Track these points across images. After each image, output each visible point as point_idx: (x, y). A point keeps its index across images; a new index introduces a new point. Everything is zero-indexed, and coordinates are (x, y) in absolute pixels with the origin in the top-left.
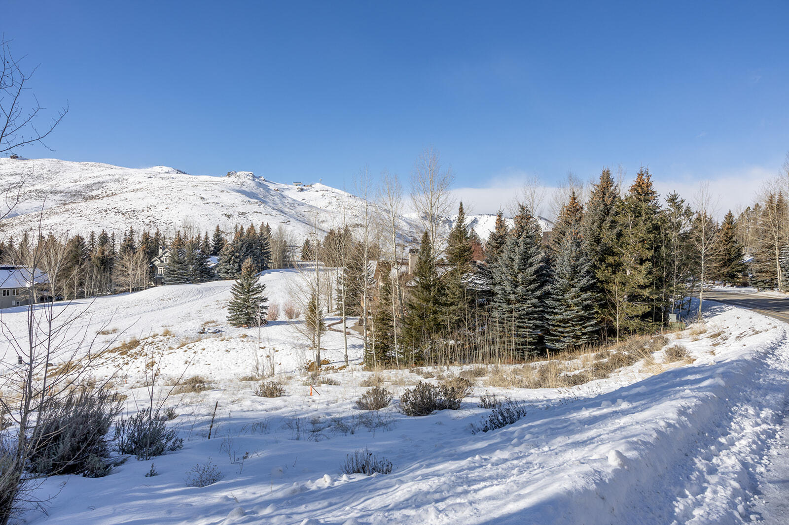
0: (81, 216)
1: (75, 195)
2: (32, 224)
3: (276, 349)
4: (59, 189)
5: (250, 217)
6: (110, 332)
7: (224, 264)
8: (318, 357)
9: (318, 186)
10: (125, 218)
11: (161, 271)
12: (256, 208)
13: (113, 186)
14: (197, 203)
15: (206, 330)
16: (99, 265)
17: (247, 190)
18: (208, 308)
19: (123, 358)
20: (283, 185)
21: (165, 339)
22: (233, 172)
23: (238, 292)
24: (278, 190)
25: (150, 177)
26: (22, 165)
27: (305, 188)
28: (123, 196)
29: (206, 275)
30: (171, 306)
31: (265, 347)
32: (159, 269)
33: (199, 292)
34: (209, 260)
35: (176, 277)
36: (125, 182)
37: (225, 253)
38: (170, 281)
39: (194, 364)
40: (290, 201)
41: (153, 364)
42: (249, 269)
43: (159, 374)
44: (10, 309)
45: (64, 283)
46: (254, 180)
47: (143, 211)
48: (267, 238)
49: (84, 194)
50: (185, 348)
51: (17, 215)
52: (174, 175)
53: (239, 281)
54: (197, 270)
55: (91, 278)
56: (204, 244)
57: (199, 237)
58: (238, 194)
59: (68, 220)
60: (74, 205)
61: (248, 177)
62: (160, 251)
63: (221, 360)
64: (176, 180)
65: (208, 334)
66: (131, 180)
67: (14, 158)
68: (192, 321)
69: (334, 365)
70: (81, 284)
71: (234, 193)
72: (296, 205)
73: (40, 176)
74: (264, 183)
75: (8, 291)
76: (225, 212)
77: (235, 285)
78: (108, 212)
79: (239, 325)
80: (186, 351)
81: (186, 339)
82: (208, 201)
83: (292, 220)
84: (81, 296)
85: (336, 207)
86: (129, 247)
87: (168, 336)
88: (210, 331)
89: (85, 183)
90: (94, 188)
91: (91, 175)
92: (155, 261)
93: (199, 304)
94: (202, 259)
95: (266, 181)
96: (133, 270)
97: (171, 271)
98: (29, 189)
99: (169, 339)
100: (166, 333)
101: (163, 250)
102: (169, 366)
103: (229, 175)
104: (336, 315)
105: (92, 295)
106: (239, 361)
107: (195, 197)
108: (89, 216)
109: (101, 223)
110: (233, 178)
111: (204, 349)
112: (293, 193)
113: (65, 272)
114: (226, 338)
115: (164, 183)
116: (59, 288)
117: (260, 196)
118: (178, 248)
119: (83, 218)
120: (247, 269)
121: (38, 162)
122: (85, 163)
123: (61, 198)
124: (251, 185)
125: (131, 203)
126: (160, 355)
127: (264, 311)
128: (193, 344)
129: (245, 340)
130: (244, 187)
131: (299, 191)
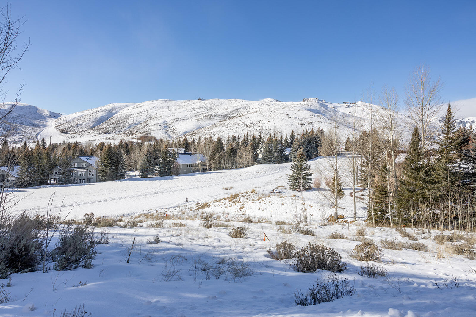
0: (227, 127)
1: (225, 117)
2: (206, 132)
3: (311, 206)
4: (219, 114)
5: (315, 125)
6: (229, 188)
7: (293, 153)
8: (336, 213)
9: (359, 103)
10: (247, 127)
11: (260, 156)
12: (318, 119)
13: (243, 111)
14: (285, 118)
15: (274, 191)
16: (230, 153)
17: (314, 108)
18: (281, 178)
19: (230, 203)
20: (337, 104)
21: (252, 194)
22: (306, 98)
23: (295, 169)
24: (333, 107)
25: (261, 105)
26: (203, 103)
27: (351, 105)
28: (247, 116)
29: (284, 159)
30: (262, 176)
31: (305, 204)
32: (259, 156)
33: (278, 168)
34: (285, 150)
35: (267, 160)
36: (249, 108)
37: (295, 146)
38: (264, 162)
39: (263, 210)
40: (340, 114)
41: (243, 208)
42: (301, 156)
43: (245, 214)
44: (189, 174)
45: (212, 162)
46: (318, 102)
47: (256, 123)
48: (320, 137)
49: (229, 116)
50: (260, 201)
51: (200, 128)
52: (274, 102)
53: (295, 163)
54: (279, 156)
55: (224, 159)
56: (284, 141)
57: (282, 137)
58: (308, 111)
59: (221, 130)
60: (224, 122)
61: (315, 101)
62: (260, 145)
63: (278, 209)
64: (275, 105)
65: (276, 193)
66: (252, 107)
67: (200, 100)
68: (271, 185)
69: (347, 219)
70: (220, 163)
71: (306, 111)
72: (344, 116)
73: (210, 108)
74: (325, 104)
75: (189, 165)
76: (300, 122)
77: (293, 165)
78: (240, 125)
79: (294, 189)
80: (260, 202)
81: (263, 195)
82: (290, 117)
83: (341, 126)
84: (220, 168)
85: (372, 116)
86: (245, 143)
87: (253, 193)
88: (277, 192)
89: (230, 110)
90: (234, 113)
91: (233, 106)
92: (258, 151)
93: (276, 176)
94: (282, 150)
95: (326, 102)
96: (246, 156)
97: (265, 156)
98: (205, 115)
99: (253, 194)
100: (253, 191)
101: (262, 144)
102: (250, 210)
103: (304, 100)
104: (358, 186)
105: (226, 168)
106: (288, 211)
107: (283, 115)
108: (231, 127)
109: (236, 131)
110: (306, 102)
111: (270, 202)
112: (343, 109)
113: (213, 157)
114: (283, 196)
115: (268, 107)
116: (210, 165)
117: (322, 112)
118: (269, 143)
119: (228, 128)
120: (300, 155)
121: (210, 101)
122: (230, 100)
123: (219, 119)
124: (316, 106)
125: (250, 119)
126: (247, 203)
127: (310, 181)
128: (265, 198)
129: (294, 198)
130: (312, 107)
131: (347, 107)
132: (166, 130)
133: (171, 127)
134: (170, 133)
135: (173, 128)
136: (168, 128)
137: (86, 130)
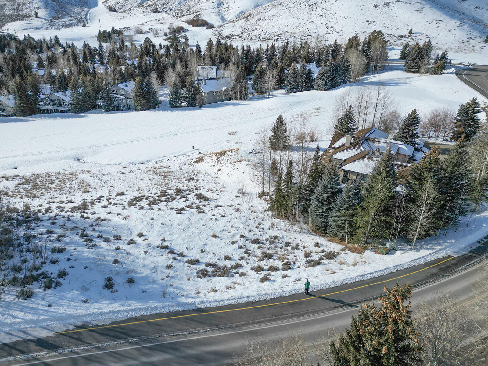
6: (233, 133)
19: (215, 162)
21: (234, 155)
33: (290, 105)
39: (229, 176)
41: (219, 170)
43: (218, 177)
75: (215, 92)
80: (232, 167)
81: (241, 157)
87: (236, 153)
88: (255, 152)
96: (271, 81)
126: (225, 165)
132: (219, 9)
133: (225, 4)
134: (223, 13)
135: (228, 5)
136: (222, 5)
137: (135, 7)
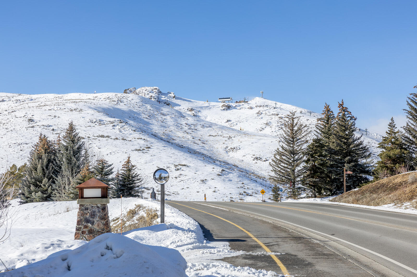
9: (258, 100)
20: (202, 102)
27: (233, 105)
82: (35, 124)
85: (277, 129)
107: (21, 119)
112: (214, 113)
124: (133, 101)
130: (121, 104)
131: (224, 109)
